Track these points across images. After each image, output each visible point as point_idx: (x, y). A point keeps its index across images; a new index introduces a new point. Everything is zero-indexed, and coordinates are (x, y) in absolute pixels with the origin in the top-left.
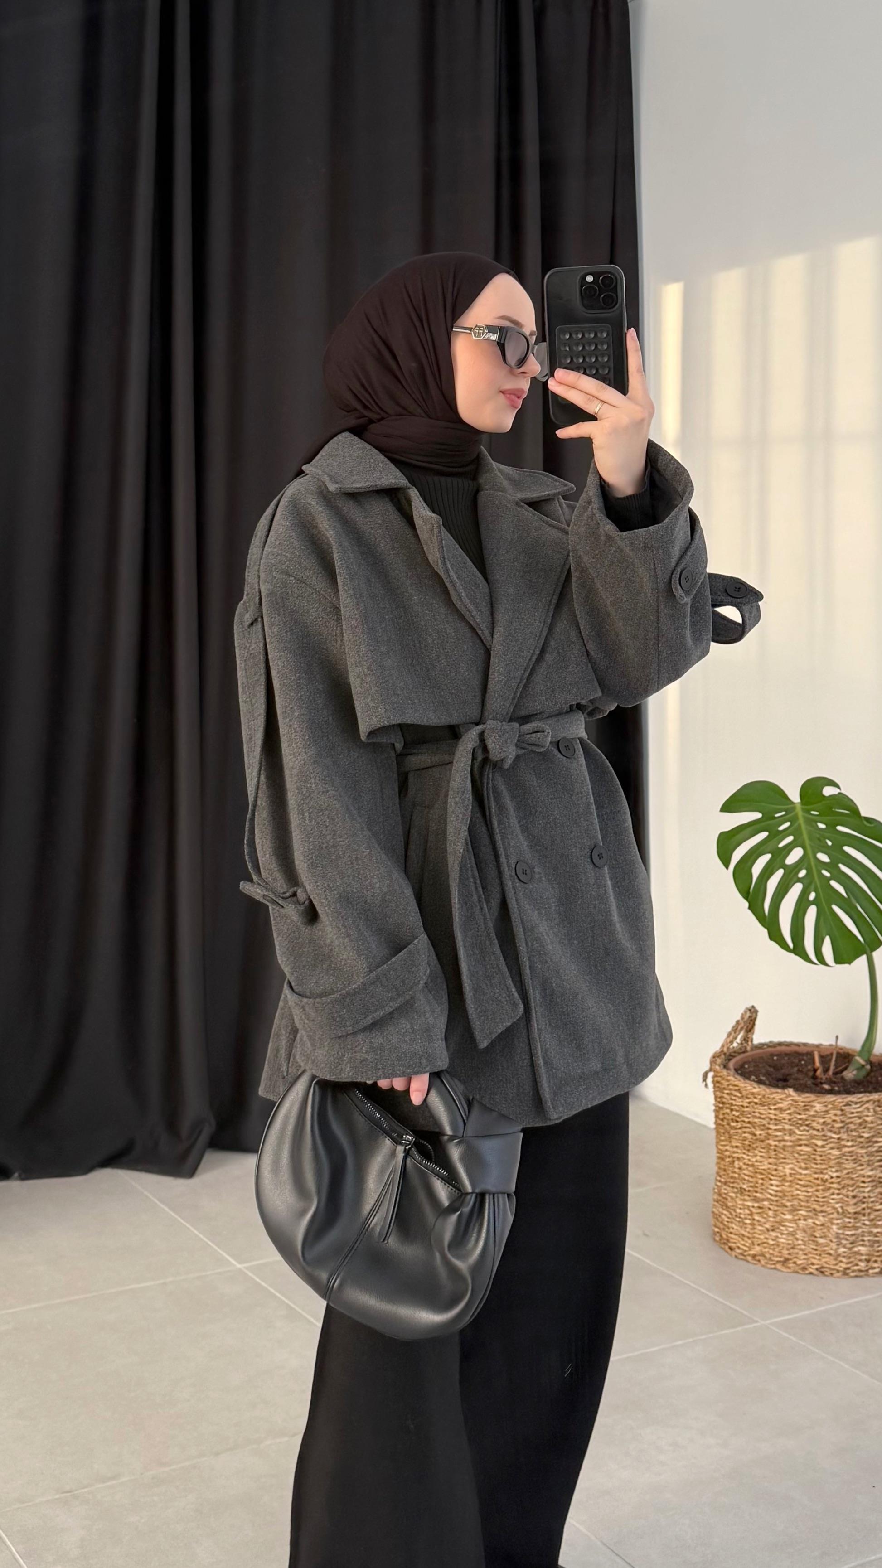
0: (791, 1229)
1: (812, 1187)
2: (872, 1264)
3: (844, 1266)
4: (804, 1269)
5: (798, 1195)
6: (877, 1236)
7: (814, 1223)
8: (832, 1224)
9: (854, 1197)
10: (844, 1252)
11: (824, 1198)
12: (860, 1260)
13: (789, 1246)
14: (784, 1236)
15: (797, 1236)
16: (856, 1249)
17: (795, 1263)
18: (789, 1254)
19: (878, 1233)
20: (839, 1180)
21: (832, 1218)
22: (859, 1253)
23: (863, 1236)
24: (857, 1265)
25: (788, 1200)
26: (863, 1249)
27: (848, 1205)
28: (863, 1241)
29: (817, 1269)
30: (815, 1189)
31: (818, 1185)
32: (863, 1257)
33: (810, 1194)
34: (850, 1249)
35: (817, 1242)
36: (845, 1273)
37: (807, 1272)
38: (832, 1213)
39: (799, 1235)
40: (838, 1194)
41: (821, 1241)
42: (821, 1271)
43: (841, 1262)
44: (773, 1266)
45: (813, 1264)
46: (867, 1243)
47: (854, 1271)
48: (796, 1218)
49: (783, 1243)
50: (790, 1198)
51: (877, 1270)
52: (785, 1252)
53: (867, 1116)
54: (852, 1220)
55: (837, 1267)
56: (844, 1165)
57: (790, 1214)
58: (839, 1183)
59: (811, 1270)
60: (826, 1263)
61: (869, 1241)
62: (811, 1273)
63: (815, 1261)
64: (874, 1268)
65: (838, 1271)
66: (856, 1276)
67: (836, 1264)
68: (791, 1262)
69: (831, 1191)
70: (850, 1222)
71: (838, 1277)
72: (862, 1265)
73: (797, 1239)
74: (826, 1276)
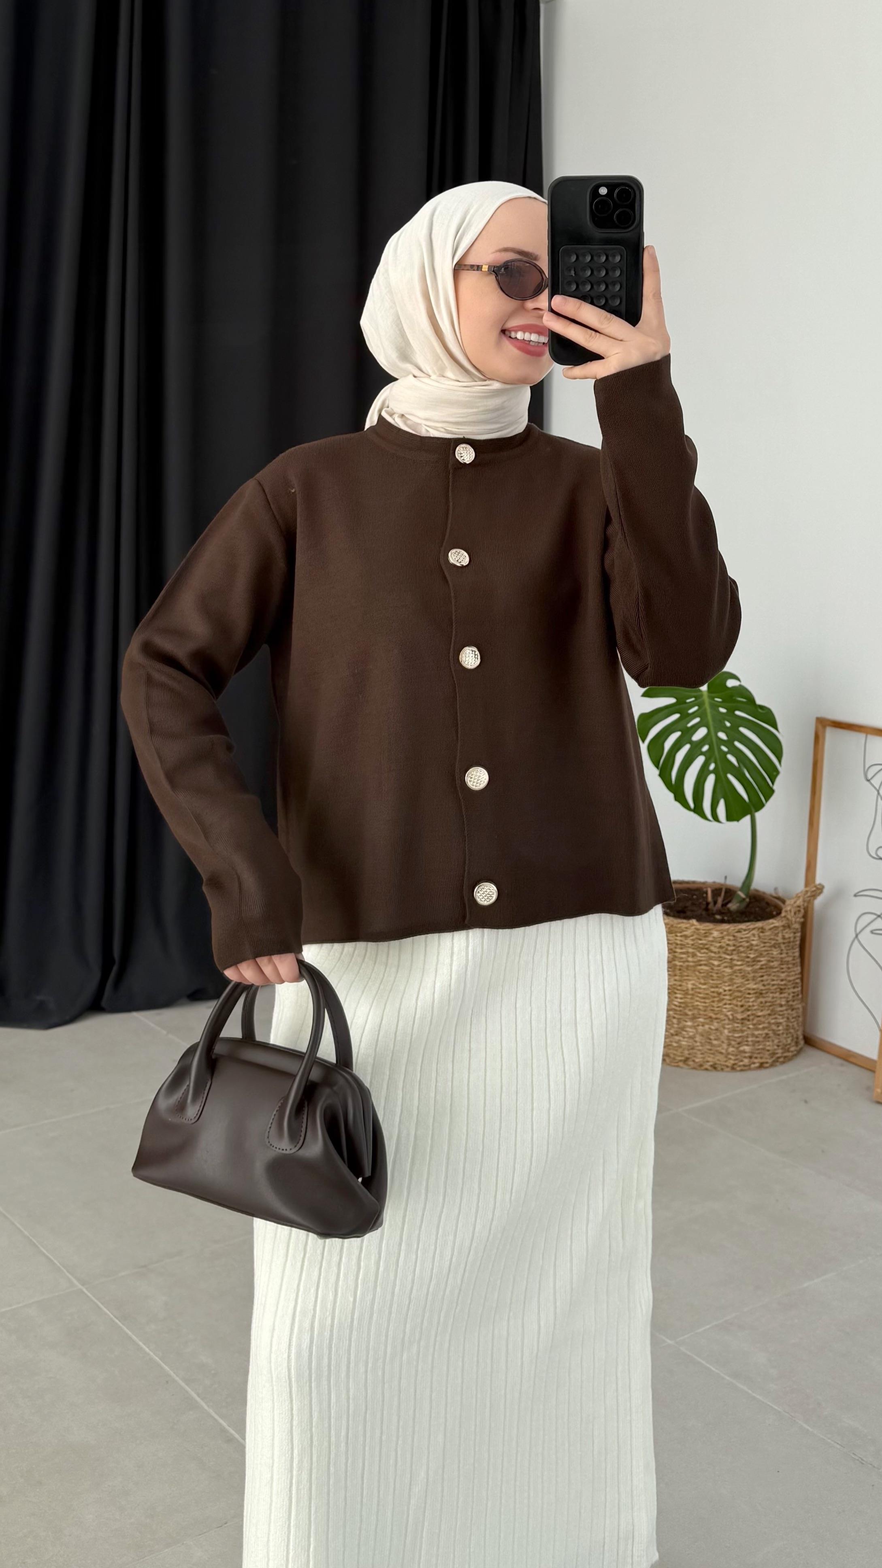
0: (691, 1034)
1: (709, 999)
2: (753, 1060)
3: (732, 1062)
4: (701, 1065)
5: (698, 1005)
6: (757, 1037)
7: (710, 1028)
8: (724, 1028)
9: (742, 1006)
10: (733, 1051)
11: (718, 1007)
12: (745, 1057)
14: (686, 1039)
16: (742, 1048)
18: (689, 1054)
19: (759, 1034)
20: (731, 992)
21: (725, 1024)
22: (744, 1052)
23: (747, 1037)
24: (742, 1061)
25: (690, 1010)
26: (747, 1048)
27: (737, 1013)
28: (747, 1041)
29: (711, 1066)
30: (712, 999)
31: (714, 997)
32: (747, 1055)
33: (707, 1005)
34: (737, 1048)
35: (711, 1043)
36: (733, 1068)
37: (703, 1068)
38: (724, 1020)
39: (698, 1038)
40: (730, 1004)
41: (715, 1042)
42: (714, 1067)
43: (730, 1059)
45: (708, 1062)
46: (750, 1043)
47: (740, 1066)
48: (696, 1024)
50: (691, 1008)
51: (757, 1065)
52: (686, 1052)
53: (753, 940)
54: (739, 1025)
55: (727, 1064)
56: (734, 981)
58: (730, 995)
59: (706, 1066)
60: (719, 1060)
61: (752, 1041)
62: (706, 1069)
63: (709, 1059)
64: (754, 1063)
65: (727, 1067)
66: (742, 1070)
67: (726, 1061)
68: (691, 1060)
69: (724, 1002)
70: (738, 1027)
71: (728, 1072)
72: (746, 1061)
73: (696, 1042)
74: (719, 1071)
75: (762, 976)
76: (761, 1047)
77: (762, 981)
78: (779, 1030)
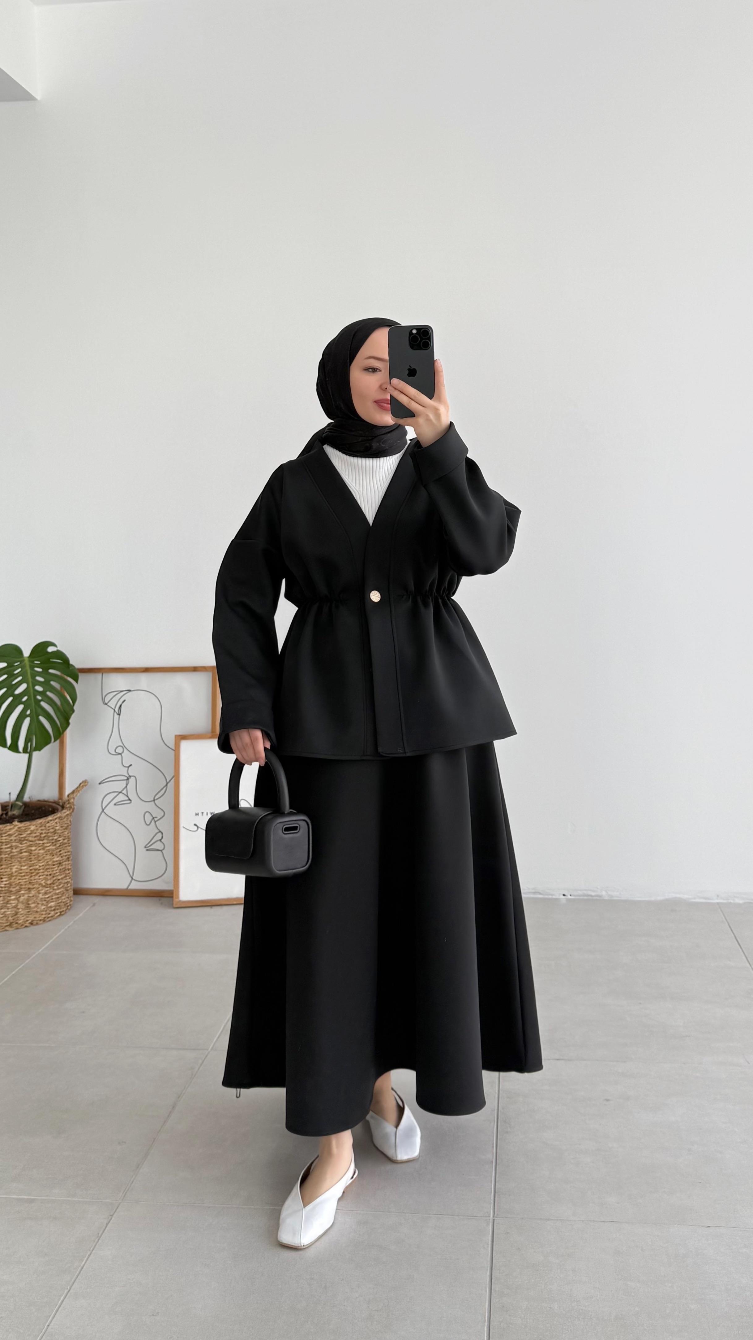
0: (14, 905)
1: (28, 875)
2: (56, 911)
3: (44, 916)
4: (22, 925)
5: (20, 882)
6: (58, 895)
7: (29, 896)
8: (39, 893)
9: (50, 875)
10: (44, 909)
11: (35, 880)
12: (51, 911)
13: (13, 915)
14: (10, 910)
15: (19, 907)
16: (49, 905)
17: (17, 923)
18: (13, 920)
19: (59, 892)
20: (43, 867)
21: (39, 891)
22: (51, 907)
23: (52, 896)
24: (49, 914)
25: (14, 888)
26: (52, 904)
27: (48, 880)
28: (52, 899)
29: (29, 923)
30: (30, 876)
31: (32, 873)
32: (53, 909)
33: (27, 880)
34: (47, 905)
35: (30, 907)
36: (44, 920)
37: (24, 926)
38: (39, 888)
39: (20, 906)
40: (43, 875)
41: (33, 905)
42: (31, 924)
43: (42, 914)
44: (3, 930)
45: (27, 921)
46: (54, 900)
47: (48, 918)
48: (18, 897)
49: (9, 914)
50: (14, 886)
51: (58, 914)
52: (10, 918)
53: (56, 826)
54: (48, 889)
55: (40, 918)
56: (45, 858)
57: (14, 896)
58: (43, 869)
59: (26, 925)
60: (35, 918)
61: (55, 898)
62: (26, 926)
63: (28, 919)
64: (57, 913)
65: (40, 920)
66: (50, 920)
67: (40, 917)
68: (14, 923)
69: (40, 874)
70: (47, 890)
71: (40, 924)
72: (52, 913)
73: (19, 909)
74: (35, 925)
75: (60, 851)
76: (60, 901)
77: (60, 854)
78: (68, 887)
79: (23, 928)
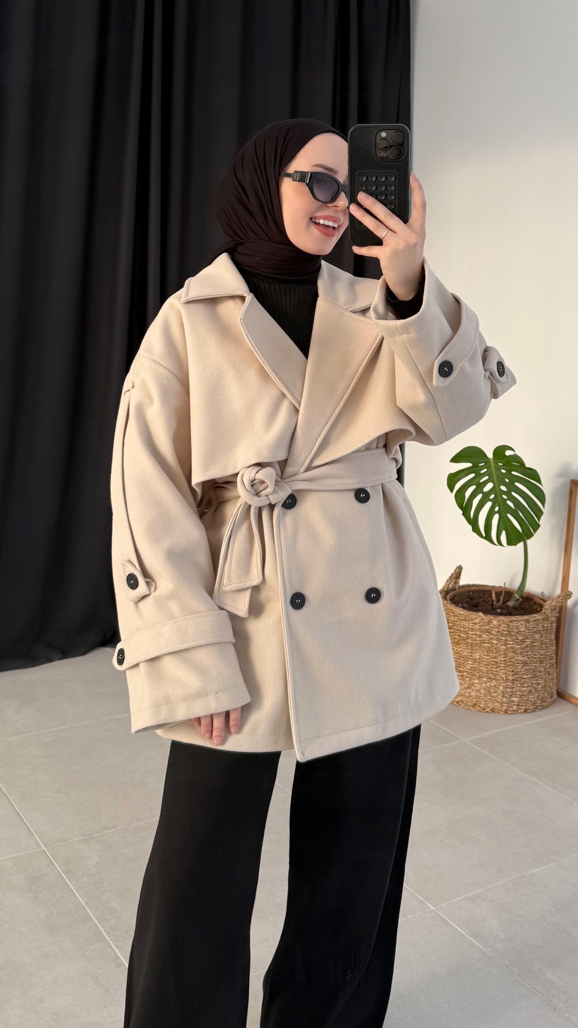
0: (478, 688)
1: (490, 666)
2: (520, 707)
3: (505, 708)
4: (484, 709)
5: (482, 670)
6: (523, 692)
7: (490, 685)
8: (500, 686)
9: (513, 671)
10: (506, 701)
11: (496, 671)
12: (514, 705)
13: (477, 697)
14: (474, 692)
16: (512, 699)
17: (479, 706)
18: (476, 701)
19: (524, 690)
20: (505, 662)
21: (500, 683)
22: (513, 701)
23: (516, 692)
24: (512, 708)
25: (477, 673)
26: (516, 699)
27: (509, 676)
28: (516, 695)
29: (491, 710)
30: (491, 667)
31: (494, 665)
32: (516, 704)
33: (489, 669)
34: (509, 699)
35: (491, 695)
36: (506, 712)
38: (500, 680)
39: (482, 691)
40: (504, 670)
41: (494, 695)
42: (493, 711)
43: (504, 706)
44: (467, 708)
45: (489, 707)
47: (510, 711)
48: (481, 682)
50: (478, 671)
51: (523, 710)
53: (520, 627)
55: (502, 709)
56: (507, 654)
57: (478, 680)
58: (505, 664)
59: (487, 710)
60: (496, 706)
61: (519, 695)
62: (487, 712)
63: (490, 705)
64: (520, 709)
65: (502, 711)
66: (511, 714)
67: (501, 707)
68: (477, 705)
69: (500, 668)
70: (509, 685)
71: (502, 714)
72: (515, 708)
73: (481, 693)
74: (496, 713)
76: (525, 699)
77: (527, 655)
78: (539, 688)
79: (485, 712)
